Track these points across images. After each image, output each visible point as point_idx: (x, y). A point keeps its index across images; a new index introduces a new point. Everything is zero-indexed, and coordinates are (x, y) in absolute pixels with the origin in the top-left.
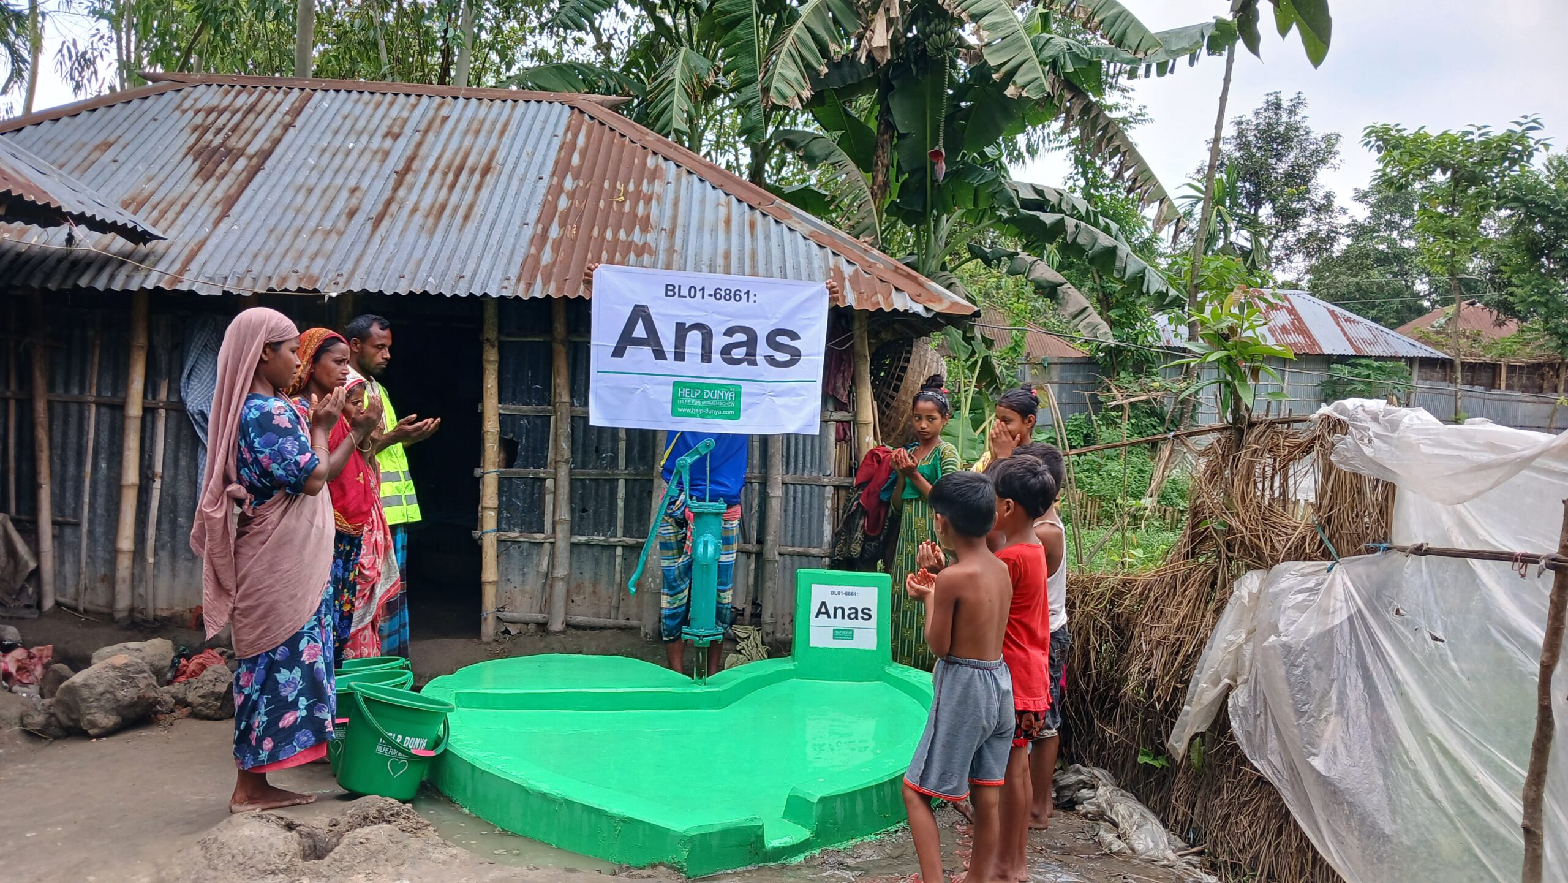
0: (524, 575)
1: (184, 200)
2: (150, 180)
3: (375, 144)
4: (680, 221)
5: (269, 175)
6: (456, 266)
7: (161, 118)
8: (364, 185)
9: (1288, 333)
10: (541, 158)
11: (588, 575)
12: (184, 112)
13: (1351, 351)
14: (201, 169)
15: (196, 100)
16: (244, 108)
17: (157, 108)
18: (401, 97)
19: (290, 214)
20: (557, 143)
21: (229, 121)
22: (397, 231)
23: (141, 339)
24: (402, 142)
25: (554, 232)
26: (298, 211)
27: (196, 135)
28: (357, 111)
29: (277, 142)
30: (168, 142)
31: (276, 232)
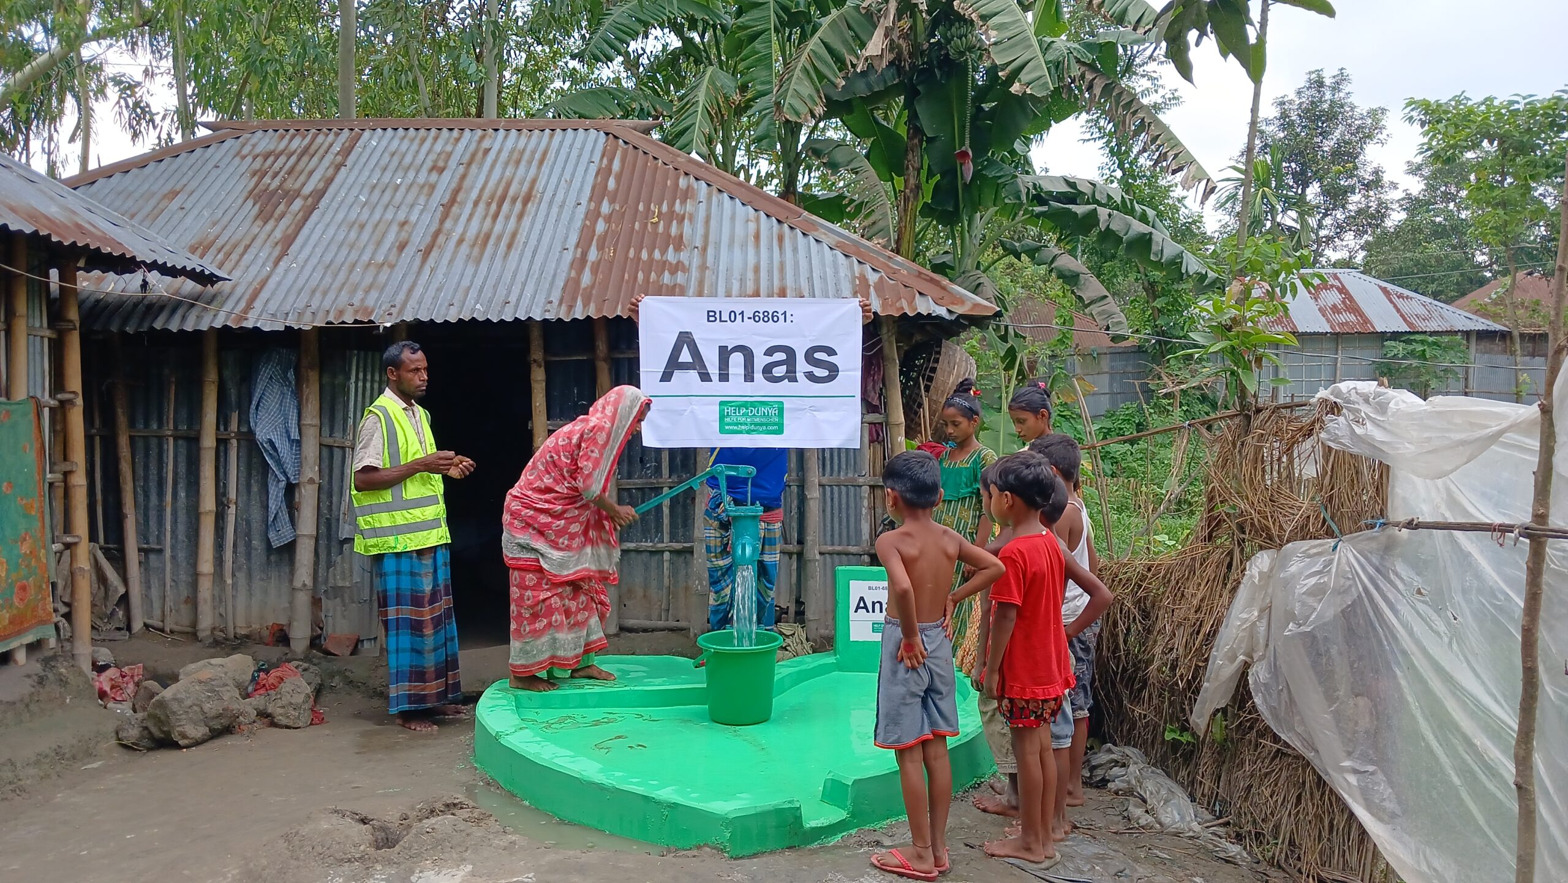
1: (246, 242)
2: (214, 224)
3: (421, 179)
4: (712, 238)
5: (323, 215)
6: (502, 291)
7: (222, 165)
8: (413, 218)
9: (1339, 312)
10: (578, 185)
11: (638, 580)
12: (244, 157)
13: (1404, 328)
14: (261, 212)
15: (254, 146)
16: (299, 151)
17: (218, 156)
18: (445, 131)
19: (344, 251)
20: (593, 169)
21: (285, 164)
22: (445, 261)
23: (211, 376)
24: (447, 175)
25: (593, 255)
26: (352, 247)
27: (256, 179)
28: (404, 147)
29: (330, 181)
30: (229, 188)
31: (332, 267)
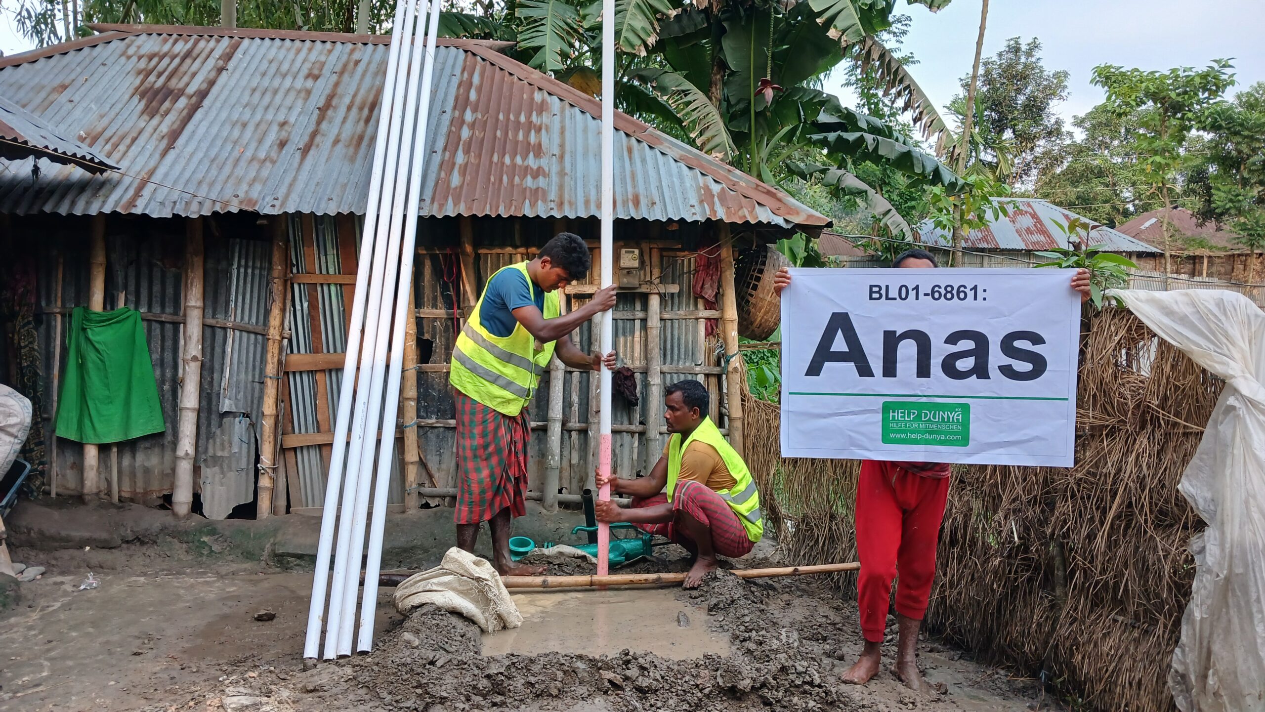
0: (440, 455)
1: (134, 134)
2: (102, 116)
3: (299, 84)
4: (568, 148)
5: (207, 113)
7: (110, 62)
8: (292, 120)
9: (1031, 233)
10: (443, 95)
12: (129, 58)
14: (147, 107)
15: (139, 47)
16: (182, 54)
17: (105, 55)
18: (318, 43)
19: (229, 147)
20: (455, 81)
21: (169, 65)
22: (323, 159)
23: (100, 258)
24: (321, 82)
25: (460, 158)
26: (235, 143)
27: (141, 77)
28: (281, 57)
29: (212, 83)
30: (116, 84)
31: (217, 162)
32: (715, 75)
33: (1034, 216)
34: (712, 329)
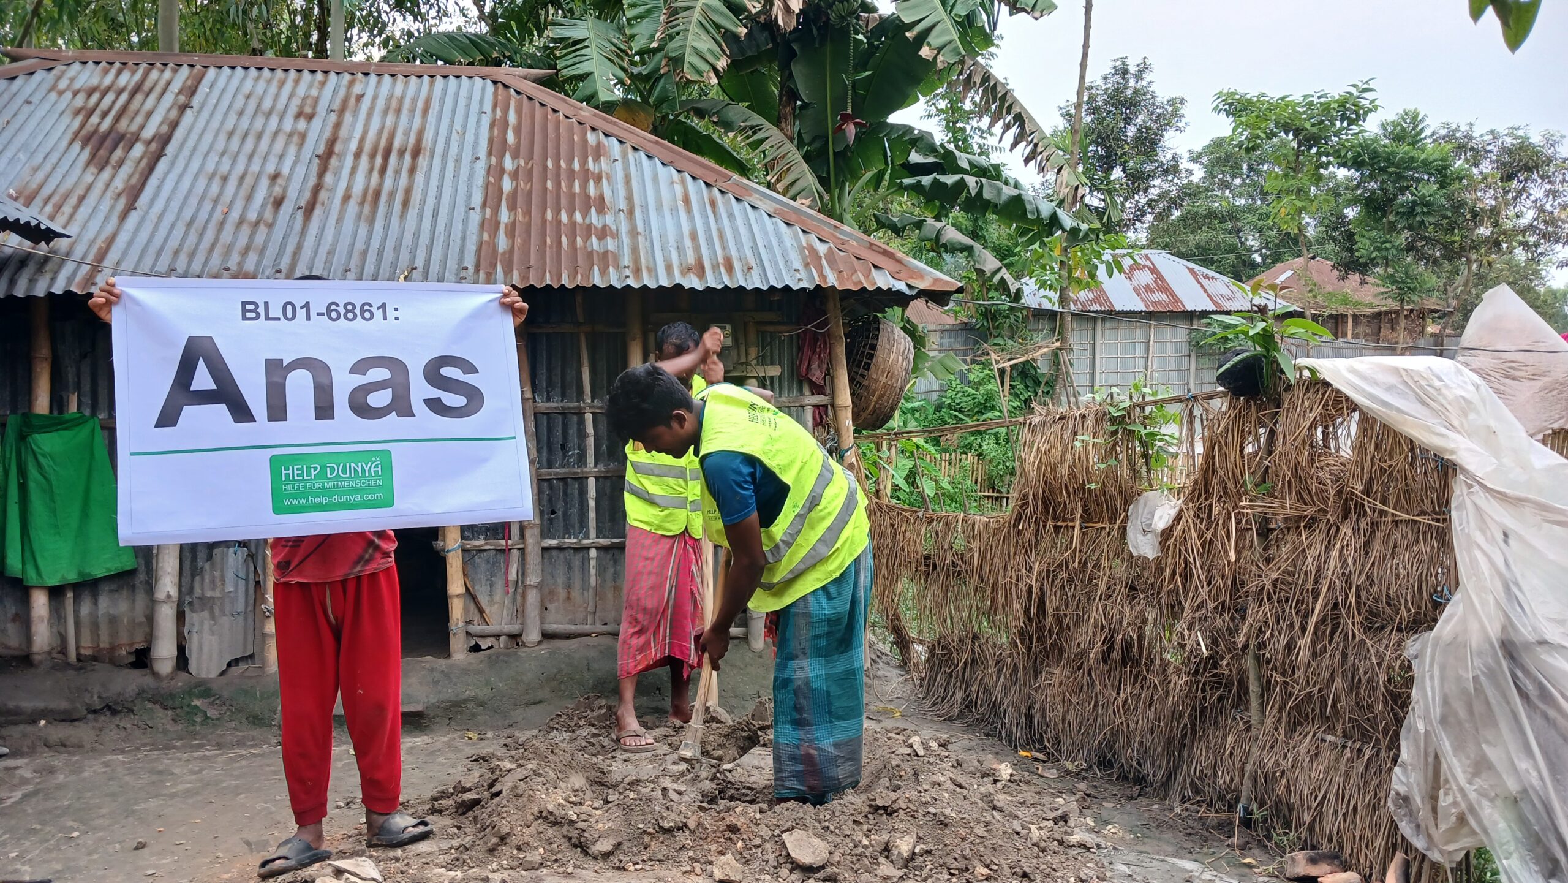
0: (491, 585)
1: (80, 191)
2: (36, 170)
3: (288, 125)
4: (637, 201)
5: (173, 163)
6: (404, 256)
7: (35, 99)
8: (285, 171)
9: (1152, 292)
10: (473, 136)
11: (561, 581)
12: (61, 93)
13: (1212, 307)
14: (93, 156)
15: (72, 80)
16: (130, 88)
17: (28, 90)
18: (306, 73)
19: (207, 206)
20: (486, 121)
21: (114, 102)
22: (332, 220)
23: (44, 351)
24: (317, 123)
25: (505, 216)
26: (216, 201)
27: (80, 118)
28: (260, 90)
29: (174, 125)
30: (48, 127)
31: (195, 225)
32: (784, 107)
33: (1154, 270)
34: (821, 418)
